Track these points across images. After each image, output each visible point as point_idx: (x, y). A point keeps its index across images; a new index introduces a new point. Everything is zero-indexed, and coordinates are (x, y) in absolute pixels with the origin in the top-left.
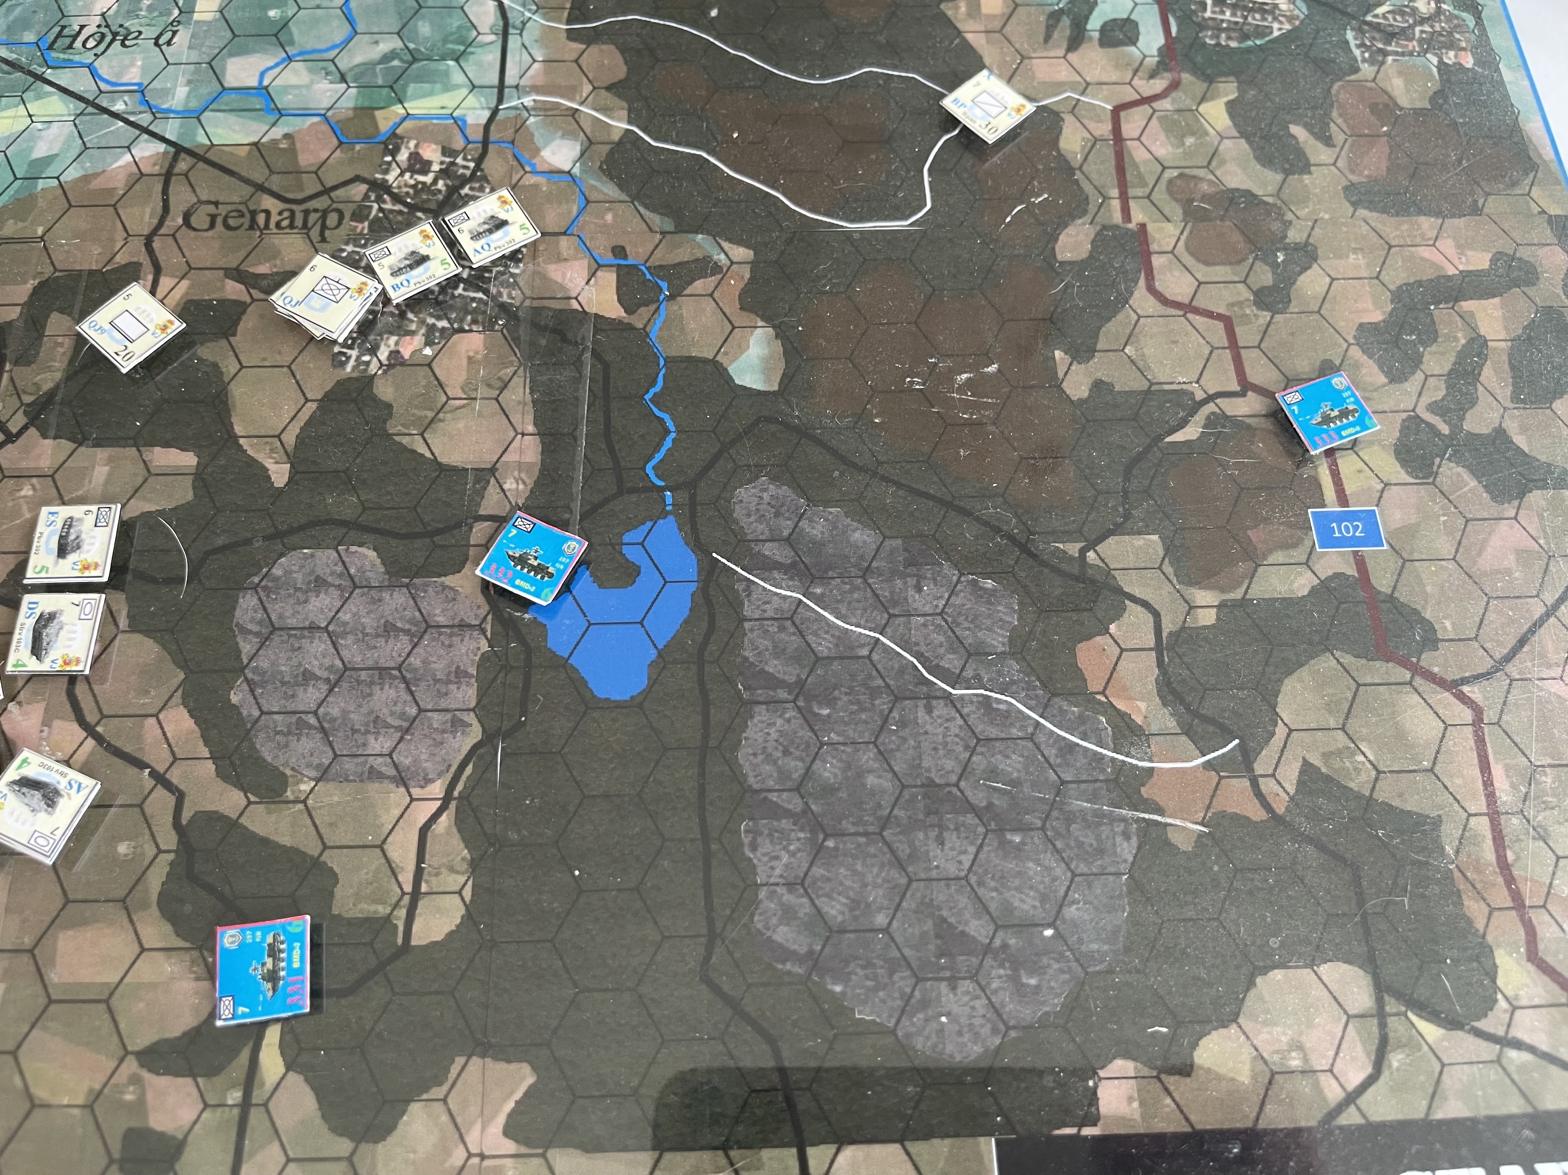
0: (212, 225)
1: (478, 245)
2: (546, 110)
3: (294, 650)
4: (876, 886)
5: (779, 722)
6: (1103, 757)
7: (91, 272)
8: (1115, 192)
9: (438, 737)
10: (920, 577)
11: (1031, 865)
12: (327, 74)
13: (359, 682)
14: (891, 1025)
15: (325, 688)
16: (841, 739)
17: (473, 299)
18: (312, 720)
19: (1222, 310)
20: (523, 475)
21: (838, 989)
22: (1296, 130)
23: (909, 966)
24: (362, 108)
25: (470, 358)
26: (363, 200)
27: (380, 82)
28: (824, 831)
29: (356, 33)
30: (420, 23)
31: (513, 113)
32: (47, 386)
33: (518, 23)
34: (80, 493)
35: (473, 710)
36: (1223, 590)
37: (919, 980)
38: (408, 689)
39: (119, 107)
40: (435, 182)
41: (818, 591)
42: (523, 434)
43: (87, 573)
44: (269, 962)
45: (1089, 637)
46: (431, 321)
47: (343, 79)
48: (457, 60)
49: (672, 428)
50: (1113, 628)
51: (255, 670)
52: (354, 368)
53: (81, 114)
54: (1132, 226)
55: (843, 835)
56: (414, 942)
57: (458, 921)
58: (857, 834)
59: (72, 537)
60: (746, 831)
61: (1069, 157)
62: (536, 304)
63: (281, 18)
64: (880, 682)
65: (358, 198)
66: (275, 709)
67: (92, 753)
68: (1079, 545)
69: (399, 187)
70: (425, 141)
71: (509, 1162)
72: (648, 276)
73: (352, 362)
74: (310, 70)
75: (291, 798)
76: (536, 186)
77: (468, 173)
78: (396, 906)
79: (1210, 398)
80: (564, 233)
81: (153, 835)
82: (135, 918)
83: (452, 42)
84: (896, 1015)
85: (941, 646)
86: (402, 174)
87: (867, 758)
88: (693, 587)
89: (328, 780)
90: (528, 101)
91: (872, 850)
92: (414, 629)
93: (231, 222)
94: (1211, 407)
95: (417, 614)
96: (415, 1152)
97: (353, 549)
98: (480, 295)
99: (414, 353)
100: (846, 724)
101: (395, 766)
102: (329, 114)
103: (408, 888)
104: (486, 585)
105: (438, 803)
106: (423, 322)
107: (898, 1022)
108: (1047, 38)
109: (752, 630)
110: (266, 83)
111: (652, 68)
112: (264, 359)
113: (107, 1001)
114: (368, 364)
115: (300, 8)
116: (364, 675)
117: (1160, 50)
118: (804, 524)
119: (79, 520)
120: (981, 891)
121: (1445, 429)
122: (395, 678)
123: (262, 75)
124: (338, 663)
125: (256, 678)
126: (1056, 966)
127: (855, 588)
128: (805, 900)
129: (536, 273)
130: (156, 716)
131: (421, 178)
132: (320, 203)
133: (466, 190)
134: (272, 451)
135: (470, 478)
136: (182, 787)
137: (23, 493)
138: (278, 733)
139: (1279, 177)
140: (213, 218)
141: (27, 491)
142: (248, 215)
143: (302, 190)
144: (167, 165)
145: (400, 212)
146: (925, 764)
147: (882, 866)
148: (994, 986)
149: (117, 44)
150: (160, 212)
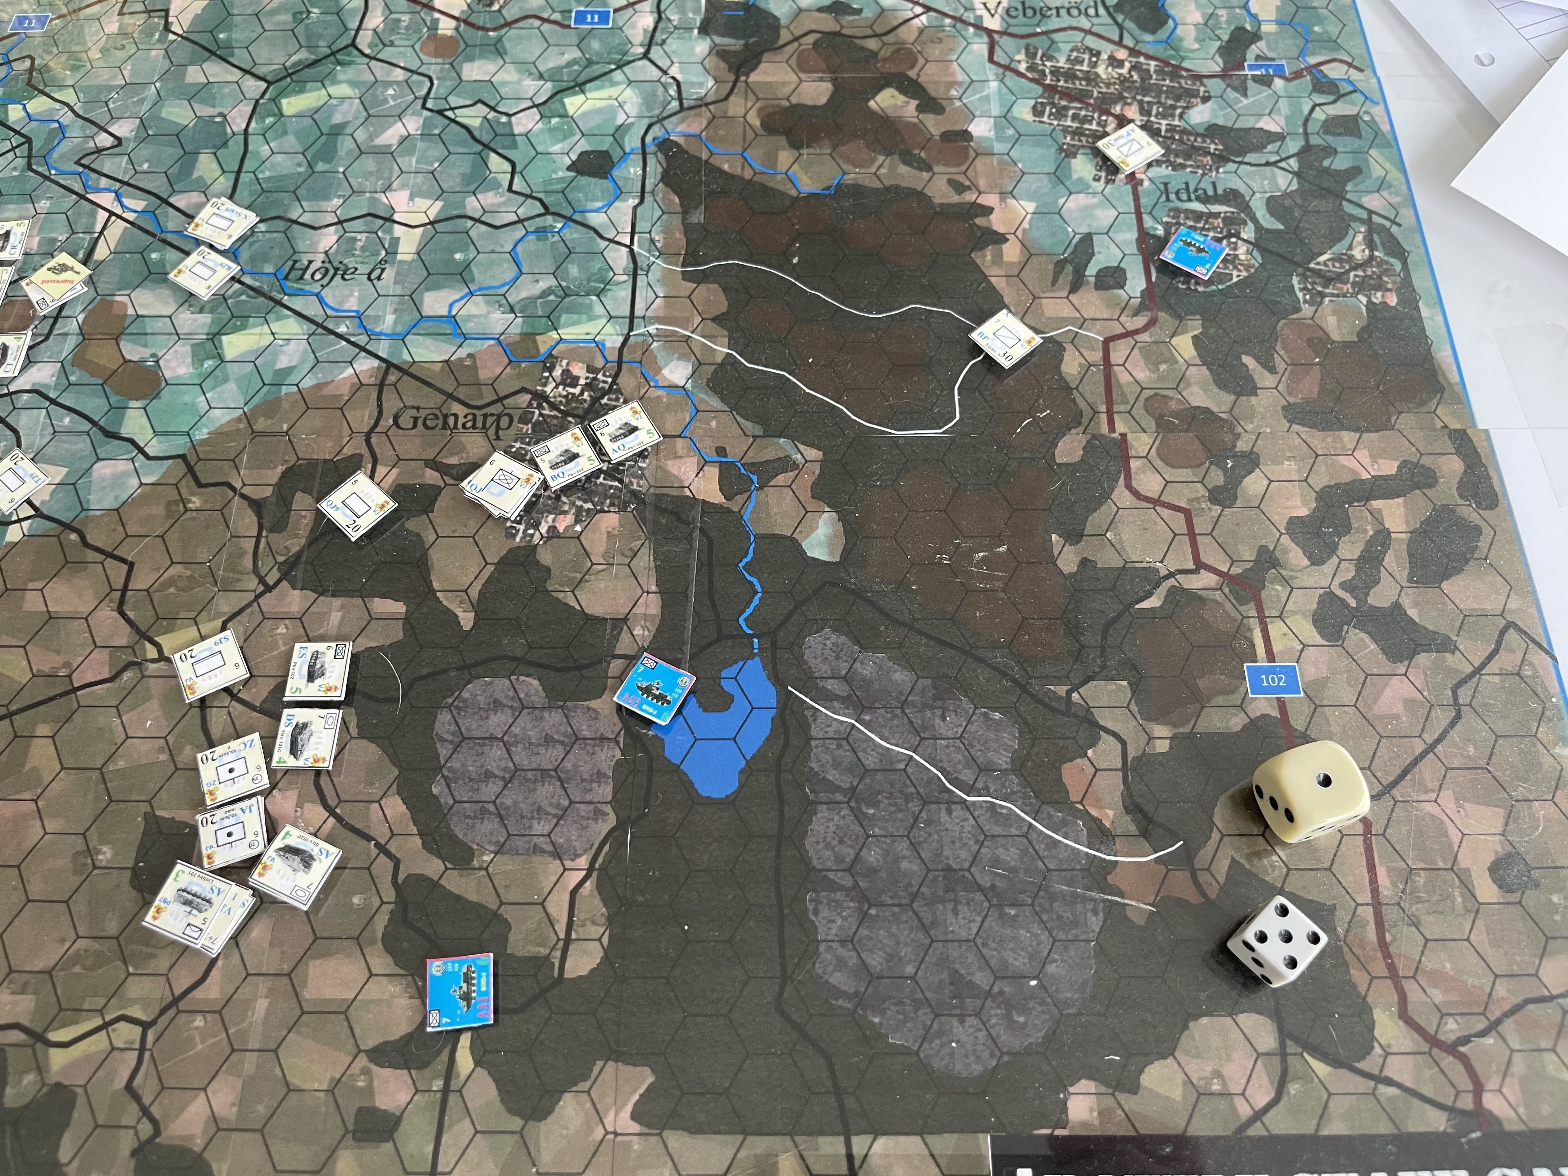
0: (415, 426)
1: (615, 445)
2: (666, 336)
3: (478, 755)
4: (906, 944)
5: (836, 818)
6: (1079, 851)
7: (326, 461)
8: (1103, 408)
9: (584, 823)
10: (944, 709)
11: (1022, 932)
12: (500, 306)
13: (527, 780)
14: (915, 1048)
15: (501, 784)
16: (882, 833)
17: (611, 487)
18: (492, 808)
19: (1182, 505)
20: (648, 624)
21: (877, 1020)
22: (1247, 360)
23: (930, 1006)
24: (526, 334)
25: (608, 533)
26: (528, 407)
27: (540, 313)
28: (868, 902)
29: (522, 273)
30: (570, 266)
31: (641, 338)
32: (295, 549)
33: (645, 266)
34: (321, 631)
35: (610, 803)
36: (1175, 726)
37: (937, 1016)
38: (562, 785)
39: (342, 329)
40: (582, 393)
41: (867, 718)
42: (648, 593)
43: (329, 694)
44: (465, 986)
45: (1071, 760)
46: (579, 503)
47: (512, 311)
48: (598, 296)
49: (759, 590)
50: (1090, 752)
51: (450, 769)
52: (522, 539)
53: (313, 334)
54: (1115, 435)
55: (883, 905)
56: (567, 975)
57: (598, 961)
58: (893, 905)
59: (318, 666)
60: (811, 901)
61: (1068, 379)
62: (658, 491)
63: (465, 260)
64: (912, 790)
65: (524, 405)
66: (465, 799)
67: (333, 828)
68: (1066, 688)
69: (555, 397)
70: (574, 360)
71: (635, 1138)
72: (743, 471)
73: (520, 535)
74: (487, 303)
75: (477, 866)
76: (658, 398)
77: (607, 386)
78: (553, 948)
79: (1171, 575)
80: (679, 436)
81: (378, 891)
82: (365, 951)
83: (595, 281)
84: (919, 1042)
85: (960, 762)
86: (557, 387)
87: (903, 847)
88: (773, 712)
89: (503, 854)
90: (652, 329)
91: (904, 917)
92: (567, 740)
93: (429, 423)
94: (1172, 582)
95: (569, 729)
96: (567, 1129)
97: (522, 678)
98: (616, 484)
99: (567, 528)
100: (887, 821)
101: (553, 844)
102: (502, 338)
103: (562, 935)
104: (620, 708)
105: (584, 873)
106: (573, 504)
107: (921, 1046)
108: (1054, 282)
109: (816, 747)
110: (454, 313)
111: (747, 303)
112: (454, 531)
113: (345, 1013)
114: (532, 536)
115: (479, 252)
116: (530, 775)
117: (1142, 292)
118: (857, 665)
119: (323, 653)
120: (984, 951)
121: (1353, 603)
122: (551, 777)
123: (451, 306)
124: (511, 765)
125: (450, 775)
126: (1039, 1009)
127: (896, 716)
128: (853, 953)
129: (658, 467)
130: (379, 802)
131: (571, 390)
132: (496, 409)
133: (604, 401)
134: (461, 602)
135: (609, 626)
136: (398, 855)
137: (279, 631)
138: (467, 817)
139: (1232, 398)
140: (416, 419)
141: (282, 630)
142: (441, 418)
143: (482, 398)
144: (380, 377)
145: (555, 417)
146: (945, 853)
147: (912, 928)
148: (993, 1021)
149: (338, 277)
150: (376, 414)
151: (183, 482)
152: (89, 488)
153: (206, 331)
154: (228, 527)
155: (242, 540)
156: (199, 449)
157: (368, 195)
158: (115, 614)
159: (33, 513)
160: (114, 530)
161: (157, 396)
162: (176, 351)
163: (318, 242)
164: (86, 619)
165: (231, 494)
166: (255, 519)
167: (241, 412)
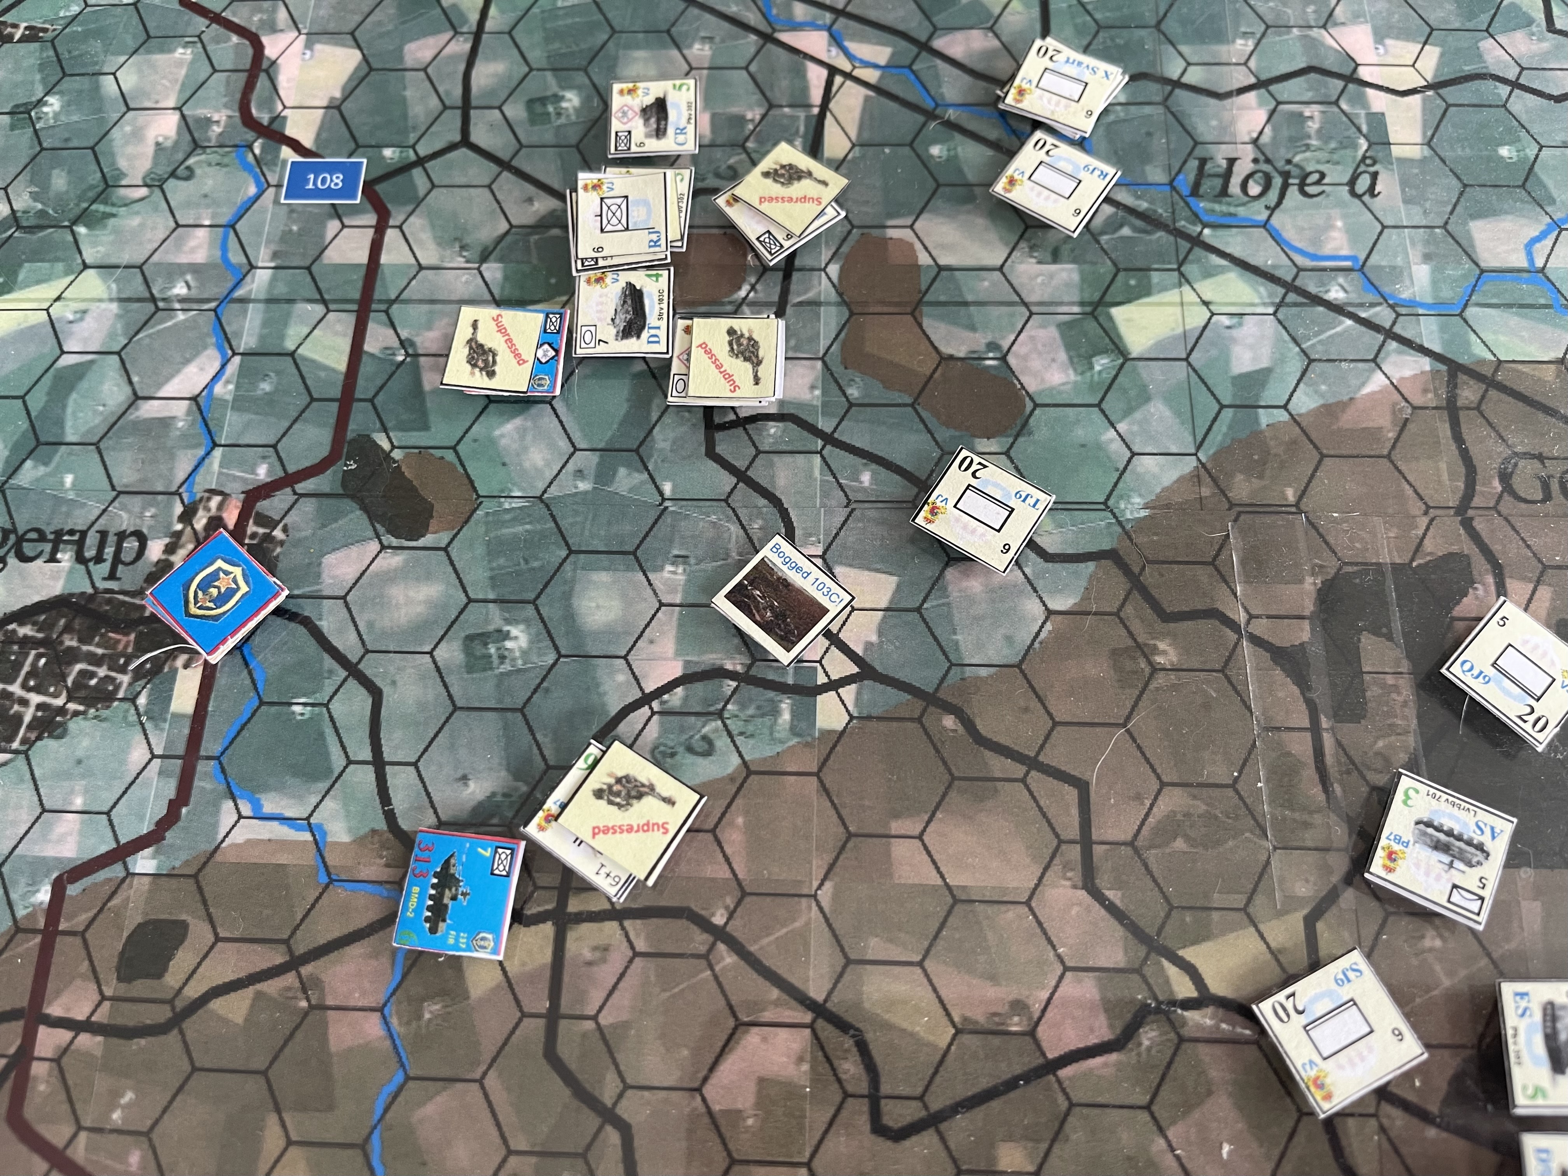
0: (1547, 494)
7: (1397, 568)
39: (1336, 294)
53: (1281, 303)
63: (1520, 160)
110: (1537, 263)
115: (1541, 146)
123: (1527, 250)
140: (1544, 482)
144: (1444, 392)
149: (1293, 192)
150: (1462, 470)
151: (1129, 610)
152: (949, 617)
153: (1076, 298)
154: (1249, 708)
155: (1285, 735)
156: (1140, 539)
157: (1295, 31)
158: (1082, 894)
159: (855, 669)
160: (1026, 710)
161: (1023, 429)
162: (1032, 338)
163: (1233, 122)
164: (1028, 903)
165: (1232, 636)
166: (1295, 690)
167: (1192, 462)
